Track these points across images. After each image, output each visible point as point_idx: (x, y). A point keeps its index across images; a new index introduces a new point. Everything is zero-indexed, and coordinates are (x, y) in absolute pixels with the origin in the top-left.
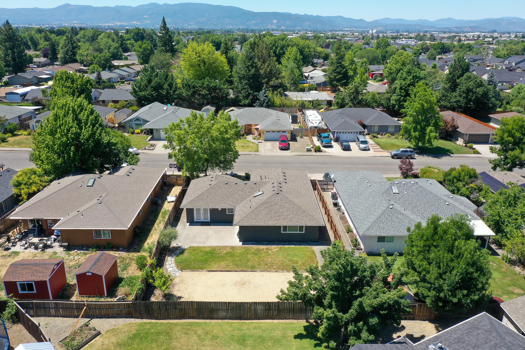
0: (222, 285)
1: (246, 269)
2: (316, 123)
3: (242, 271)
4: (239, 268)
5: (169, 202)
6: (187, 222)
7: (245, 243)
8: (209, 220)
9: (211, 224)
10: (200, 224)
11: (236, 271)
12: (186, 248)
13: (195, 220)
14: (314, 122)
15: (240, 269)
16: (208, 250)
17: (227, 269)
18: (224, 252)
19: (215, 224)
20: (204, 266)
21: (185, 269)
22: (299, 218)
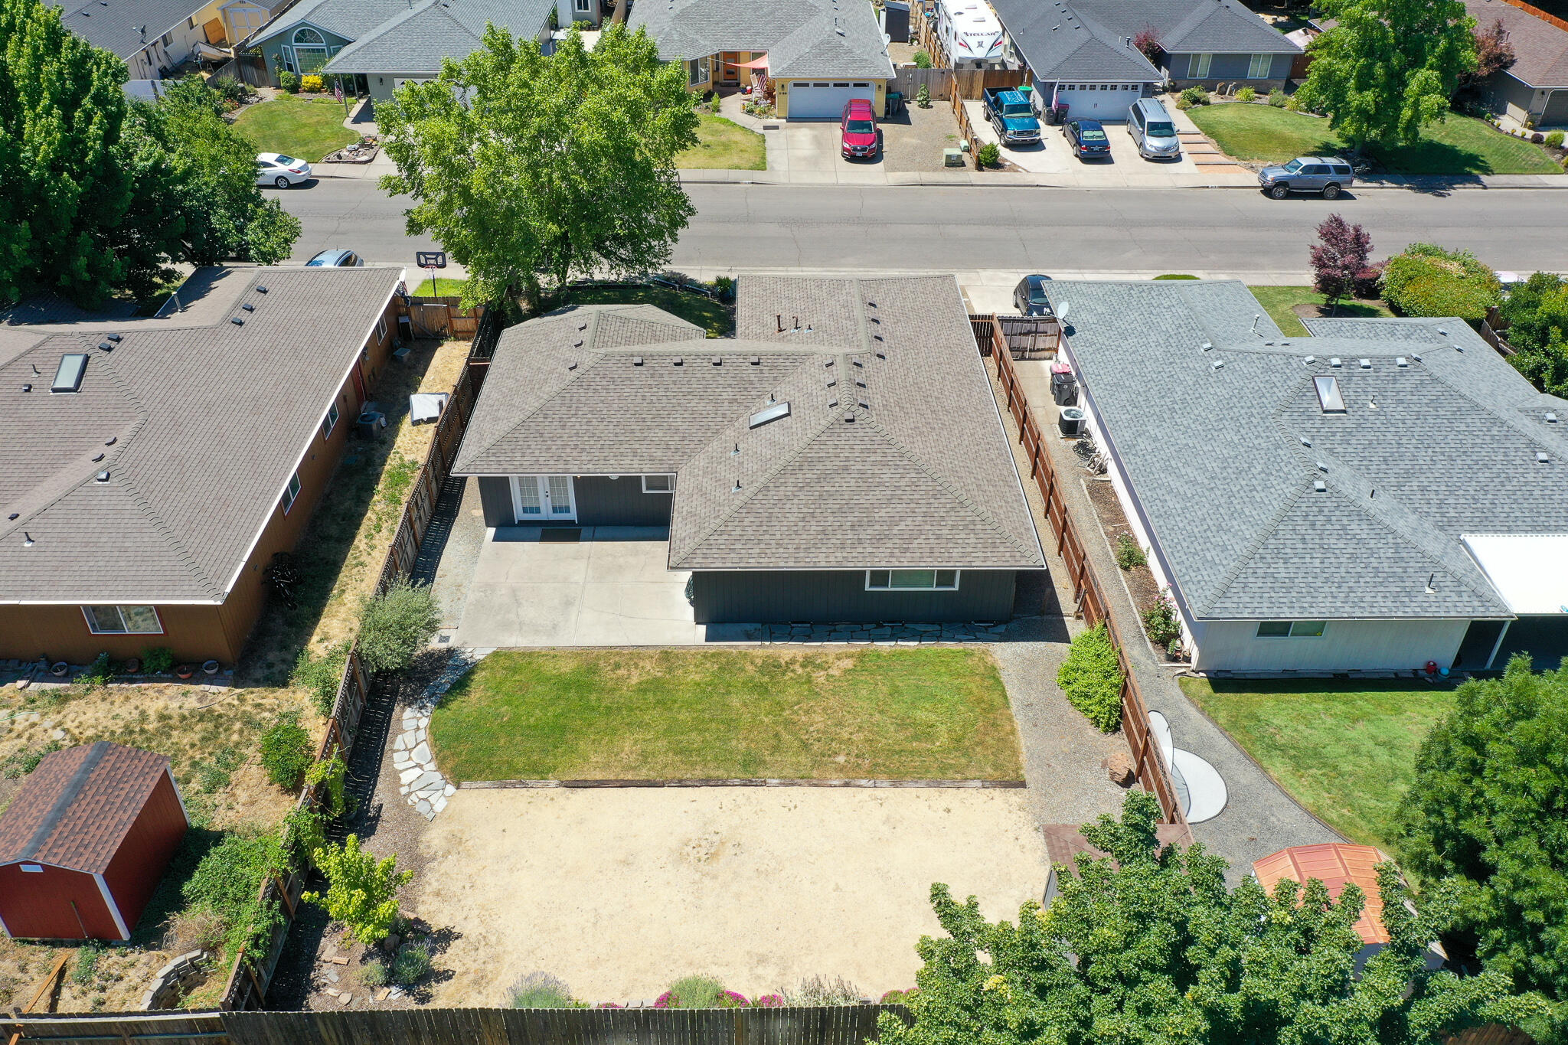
0: (626, 863)
1: (721, 773)
2: (980, 44)
3: (707, 782)
4: (693, 764)
5: (416, 423)
6: (488, 525)
7: (721, 628)
8: (573, 515)
9: (585, 531)
10: (538, 531)
11: (681, 784)
12: (479, 656)
13: (519, 514)
14: (972, 42)
15: (699, 773)
16: (567, 667)
17: (643, 774)
18: (634, 680)
19: (599, 531)
20: (549, 761)
21: (469, 778)
22: (938, 537)
